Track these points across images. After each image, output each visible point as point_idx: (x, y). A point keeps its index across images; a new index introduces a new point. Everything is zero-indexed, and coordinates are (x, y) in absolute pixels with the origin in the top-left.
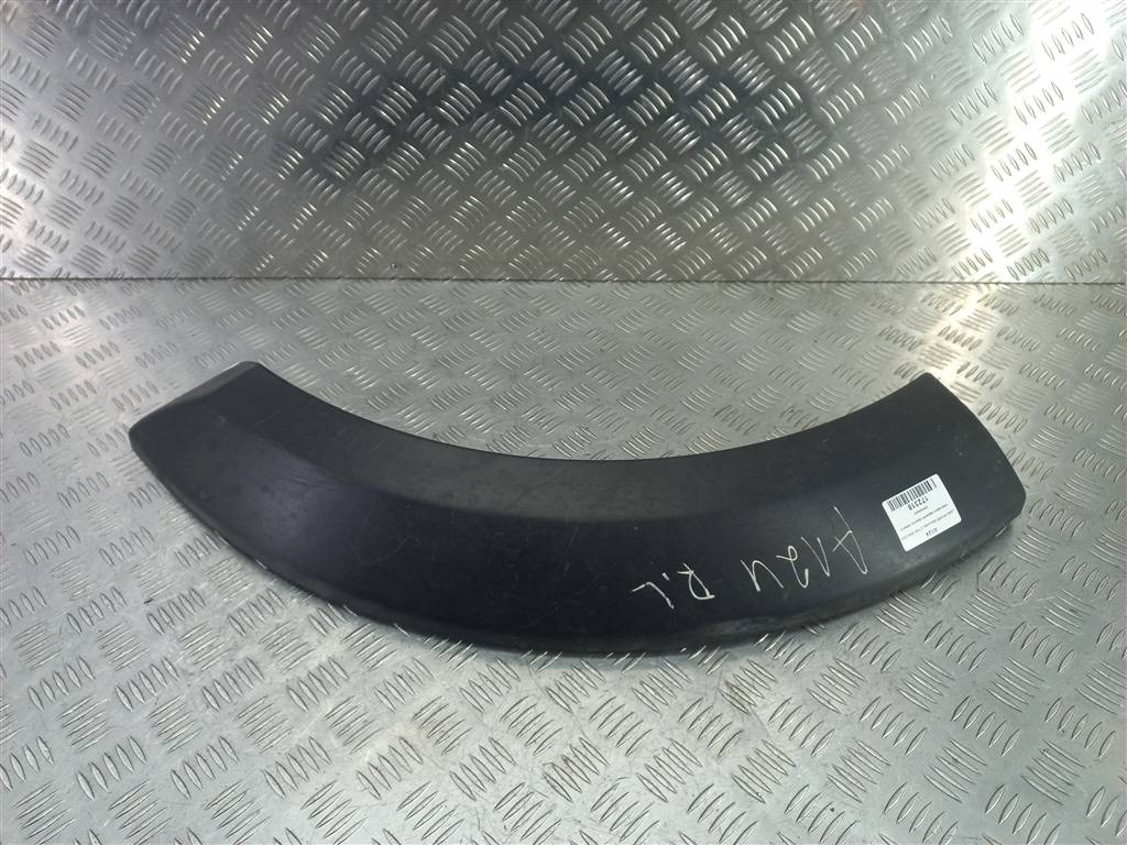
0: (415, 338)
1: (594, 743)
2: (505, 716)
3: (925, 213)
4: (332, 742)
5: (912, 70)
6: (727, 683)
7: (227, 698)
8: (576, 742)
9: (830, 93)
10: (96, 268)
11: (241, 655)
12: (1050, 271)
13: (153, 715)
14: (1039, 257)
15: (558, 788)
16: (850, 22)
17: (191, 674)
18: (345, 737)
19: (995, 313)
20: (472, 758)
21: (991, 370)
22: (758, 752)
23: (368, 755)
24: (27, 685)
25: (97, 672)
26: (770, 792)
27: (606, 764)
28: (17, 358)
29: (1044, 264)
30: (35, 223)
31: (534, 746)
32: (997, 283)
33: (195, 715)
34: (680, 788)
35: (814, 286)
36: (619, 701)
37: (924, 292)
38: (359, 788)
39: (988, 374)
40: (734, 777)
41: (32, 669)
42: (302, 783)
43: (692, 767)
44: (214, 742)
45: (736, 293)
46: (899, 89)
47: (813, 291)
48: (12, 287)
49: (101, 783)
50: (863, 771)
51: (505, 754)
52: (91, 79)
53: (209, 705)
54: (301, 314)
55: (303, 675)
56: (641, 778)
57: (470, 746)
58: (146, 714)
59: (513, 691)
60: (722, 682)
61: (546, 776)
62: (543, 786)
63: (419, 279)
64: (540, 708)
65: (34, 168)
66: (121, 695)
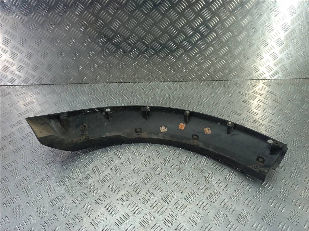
0: (123, 97)
1: (173, 191)
2: (151, 185)
3: (248, 63)
4: (110, 193)
5: (243, 28)
6: (204, 176)
7: (84, 183)
8: (169, 191)
9: (223, 34)
10: (42, 82)
11: (86, 173)
12: (280, 76)
13: (66, 188)
14: (277, 73)
15: (165, 201)
16: (228, 17)
17: (74, 178)
18: (113, 191)
19: (266, 87)
20: (144, 195)
21: (266, 101)
22: (213, 192)
23: (119, 195)
24: (35, 182)
25: (51, 178)
26: (216, 201)
27: (177, 196)
28: (24, 104)
29: (278, 74)
30: (27, 71)
31: (159, 192)
32: (267, 79)
33: (76, 188)
34: (194, 200)
35: (221, 81)
36: (179, 181)
37: (249, 82)
38: (117, 203)
39: (265, 101)
40: (207, 198)
41: (36, 178)
42: (104, 202)
43: (197, 196)
44: (82, 194)
45: (202, 84)
46: (240, 33)
47: (221, 82)
48: (21, 87)
49: (55, 203)
50: (238, 195)
51: (152, 194)
52: (43, 36)
53: (79, 185)
54: (94, 92)
55: (102, 178)
56: (185, 198)
57: (144, 193)
58: (64, 188)
59: (153, 179)
60: (203, 176)
61: (162, 199)
62: (161, 201)
63: (123, 83)
64: (160, 183)
65: (28, 58)
66: (58, 184)
